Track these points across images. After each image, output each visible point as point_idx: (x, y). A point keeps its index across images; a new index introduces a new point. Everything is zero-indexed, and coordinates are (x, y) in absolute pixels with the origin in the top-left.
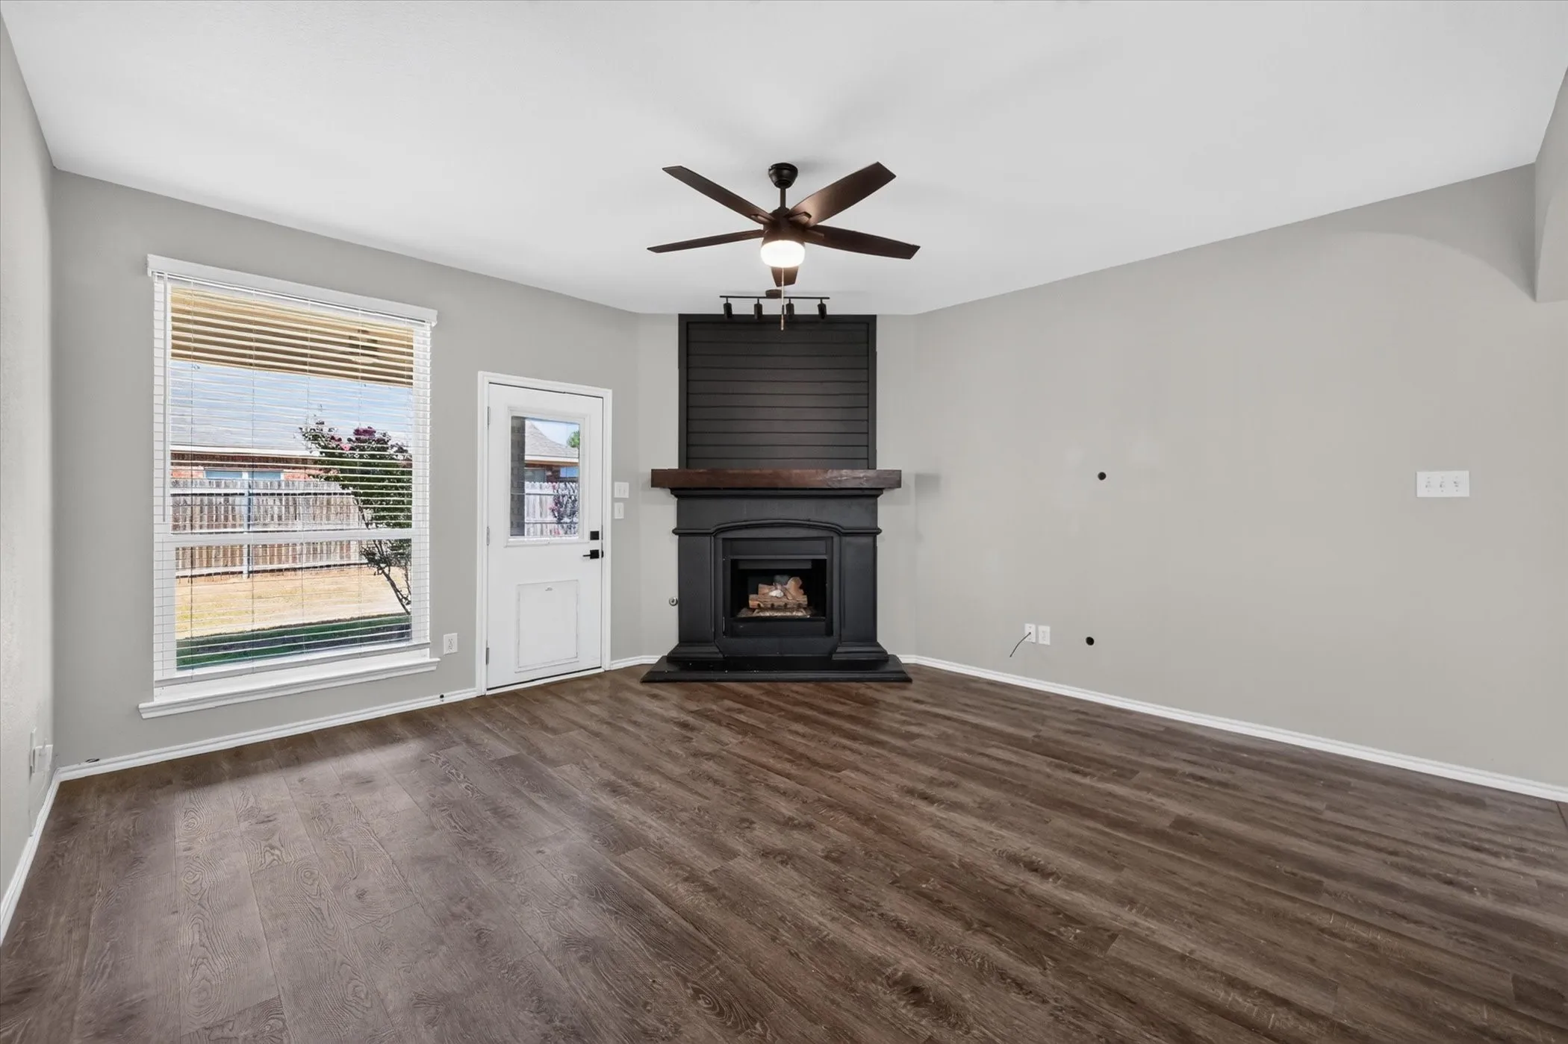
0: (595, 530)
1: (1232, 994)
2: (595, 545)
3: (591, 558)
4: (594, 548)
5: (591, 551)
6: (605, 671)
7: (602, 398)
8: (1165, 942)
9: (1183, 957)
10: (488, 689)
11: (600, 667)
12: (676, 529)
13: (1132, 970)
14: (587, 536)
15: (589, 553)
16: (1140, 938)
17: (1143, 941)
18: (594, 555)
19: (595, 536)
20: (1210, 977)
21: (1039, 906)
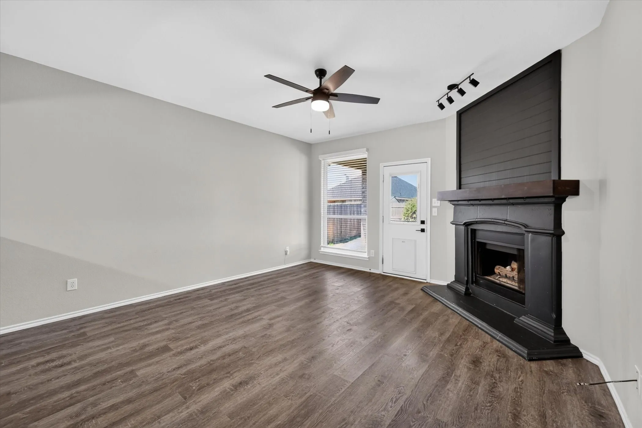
0: (423, 220)
1: (130, 426)
2: (423, 226)
3: (421, 232)
4: (423, 228)
5: (421, 229)
6: (427, 282)
7: (427, 162)
8: (171, 414)
9: (159, 417)
10: (384, 273)
11: (426, 280)
12: (452, 222)
13: (165, 398)
14: (420, 222)
15: (420, 230)
16: (179, 406)
17: (176, 407)
18: (423, 230)
19: (423, 222)
20: (143, 422)
21: (215, 380)
